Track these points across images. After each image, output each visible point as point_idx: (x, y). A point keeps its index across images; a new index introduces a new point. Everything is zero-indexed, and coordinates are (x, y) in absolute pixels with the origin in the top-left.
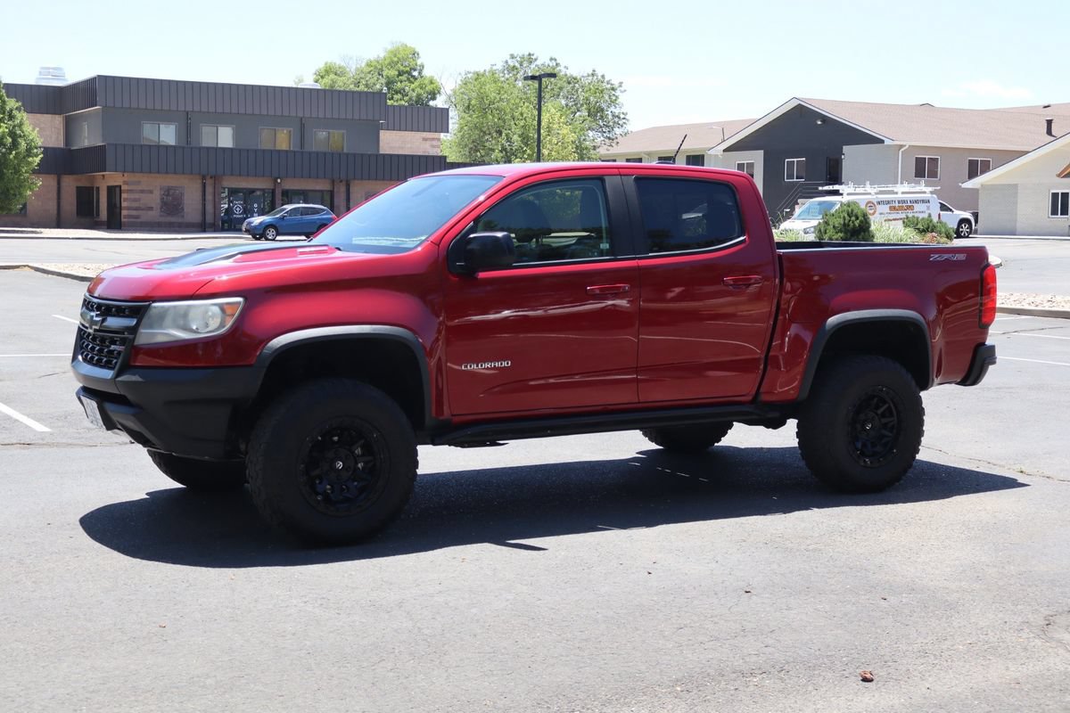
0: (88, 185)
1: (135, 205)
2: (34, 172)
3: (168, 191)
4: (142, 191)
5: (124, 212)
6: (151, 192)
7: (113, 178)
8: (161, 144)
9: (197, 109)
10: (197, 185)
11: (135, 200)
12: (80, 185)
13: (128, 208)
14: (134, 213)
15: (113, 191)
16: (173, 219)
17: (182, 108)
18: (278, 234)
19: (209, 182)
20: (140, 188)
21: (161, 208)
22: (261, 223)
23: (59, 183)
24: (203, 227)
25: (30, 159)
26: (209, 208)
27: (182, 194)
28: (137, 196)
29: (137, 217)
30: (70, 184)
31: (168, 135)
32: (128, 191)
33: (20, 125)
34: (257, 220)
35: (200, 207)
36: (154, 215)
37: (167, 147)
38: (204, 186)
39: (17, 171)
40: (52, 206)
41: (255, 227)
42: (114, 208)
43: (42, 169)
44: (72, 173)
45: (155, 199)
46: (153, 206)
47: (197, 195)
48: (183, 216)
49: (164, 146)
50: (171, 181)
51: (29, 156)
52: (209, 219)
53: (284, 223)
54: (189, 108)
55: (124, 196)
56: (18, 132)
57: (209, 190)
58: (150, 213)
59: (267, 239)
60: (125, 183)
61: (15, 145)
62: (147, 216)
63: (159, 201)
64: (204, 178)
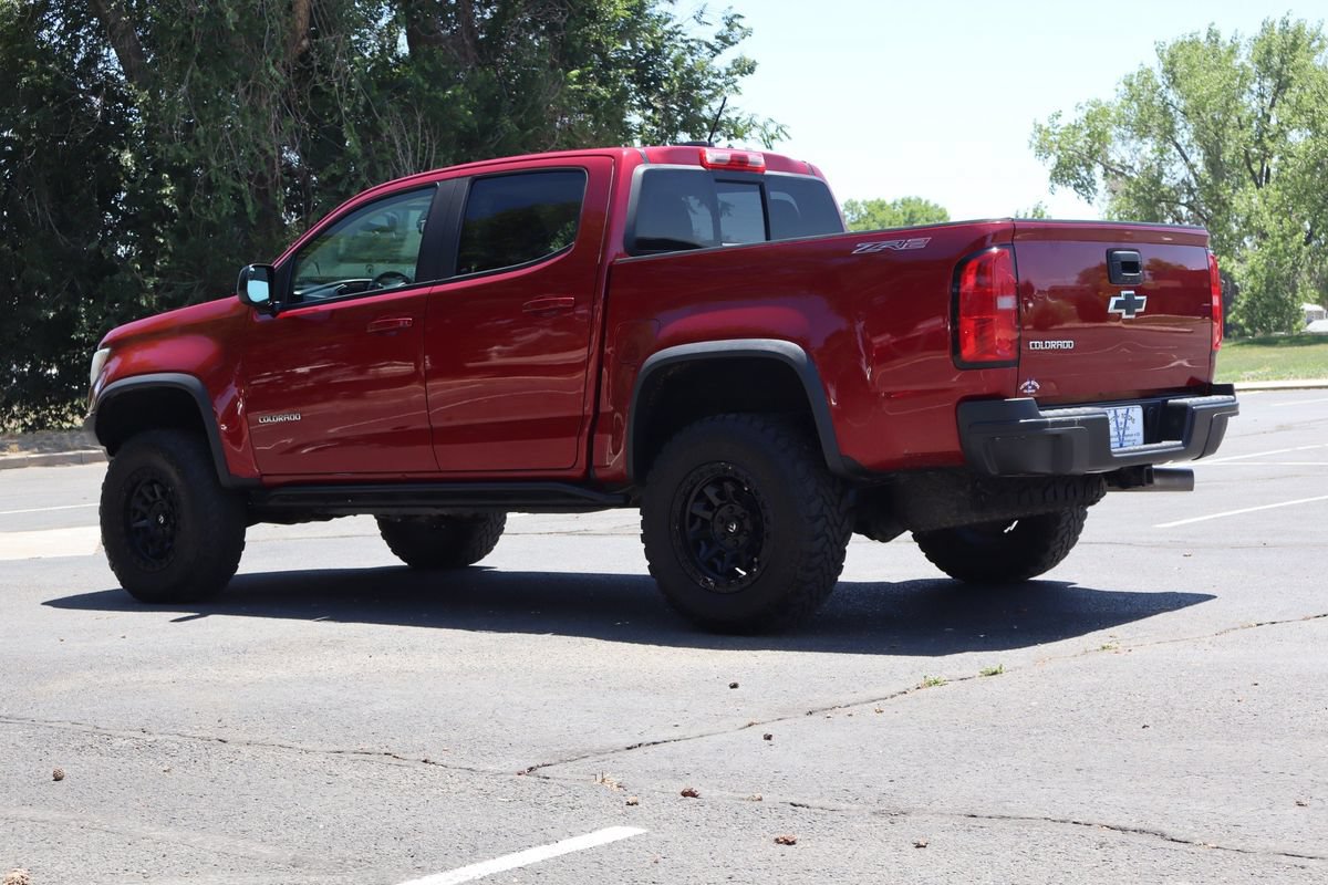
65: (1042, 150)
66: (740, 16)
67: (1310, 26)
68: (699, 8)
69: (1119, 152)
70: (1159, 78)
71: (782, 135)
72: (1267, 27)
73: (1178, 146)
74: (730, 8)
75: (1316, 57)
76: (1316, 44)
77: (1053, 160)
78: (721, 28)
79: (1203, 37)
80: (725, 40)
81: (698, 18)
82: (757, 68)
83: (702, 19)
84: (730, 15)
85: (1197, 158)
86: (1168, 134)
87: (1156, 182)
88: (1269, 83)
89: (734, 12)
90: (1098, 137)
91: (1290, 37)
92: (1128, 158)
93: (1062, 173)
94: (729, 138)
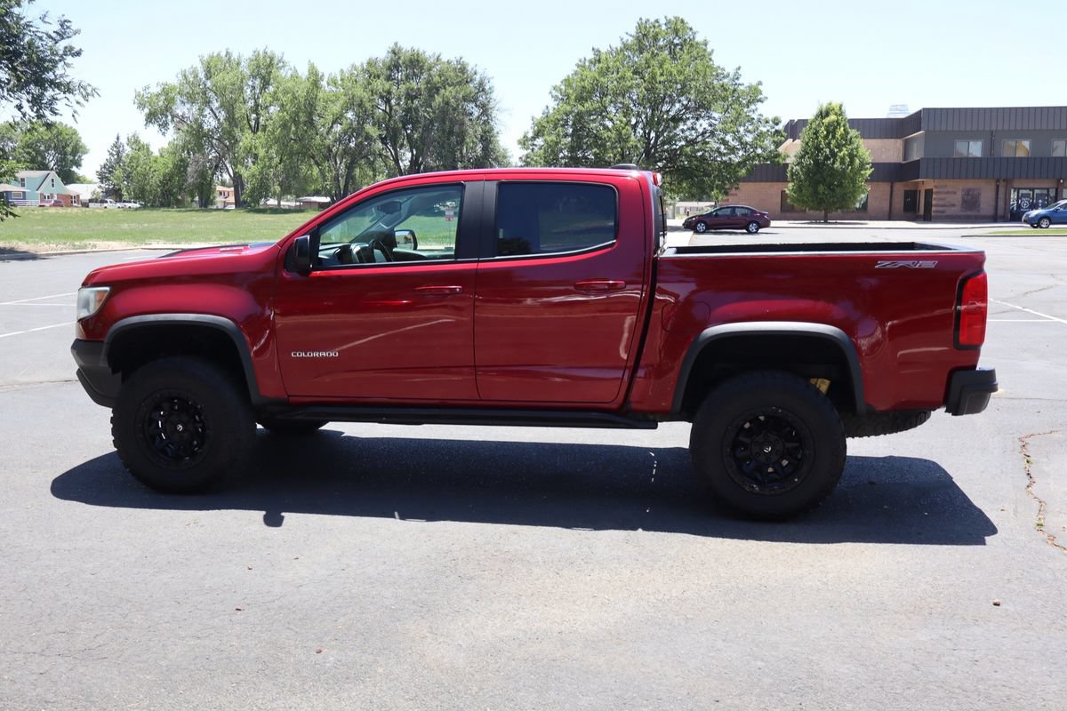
0: (913, 189)
1: (941, 203)
2: (867, 181)
3: (968, 192)
4: (948, 193)
5: (933, 209)
6: (955, 193)
7: (929, 184)
8: (970, 156)
9: (1000, 128)
10: (993, 186)
11: (941, 199)
12: (906, 189)
13: (936, 206)
14: (941, 209)
15: (929, 193)
16: (969, 213)
17: (987, 128)
18: (1051, 223)
19: (1002, 184)
20: (946, 190)
21: (962, 205)
22: (1037, 215)
23: (892, 187)
24: (995, 219)
25: (862, 172)
26: (1001, 203)
27: (979, 194)
28: (942, 196)
29: (943, 212)
30: (900, 188)
31: (976, 149)
32: (937, 193)
33: (857, 148)
34: (1034, 213)
35: (994, 203)
36: (956, 210)
37: (975, 159)
38: (998, 187)
39: (853, 181)
40: (886, 205)
41: (1033, 218)
42: (928, 205)
43: (873, 179)
44: (901, 181)
45: (957, 198)
46: (956, 203)
47: (992, 194)
48: (979, 211)
49: (972, 158)
50: (971, 184)
51: (861, 170)
52: (1000, 212)
53: (1056, 215)
54: (994, 128)
55: (934, 196)
56: (855, 153)
57: (1002, 190)
58: (953, 209)
59: (1042, 228)
60: (936, 187)
61: (852, 162)
62: (950, 211)
63: (960, 200)
64: (998, 181)
65: (141, 106)
66: (70, 22)
67: (278, 54)
68: (44, 13)
69: (181, 109)
70: (202, 75)
71: (95, 94)
72: (257, 55)
73: (212, 110)
74: (63, 15)
75: (282, 71)
76: (281, 64)
77: (147, 110)
78: (57, 27)
79: (223, 54)
80: (62, 35)
81: (43, 19)
82: (83, 53)
83: (46, 20)
84: (63, 20)
85: (222, 115)
86: (208, 102)
87: (201, 126)
88: (258, 82)
89: (65, 18)
90: (170, 101)
91: (268, 60)
92: (186, 112)
93: (151, 118)
94: (64, 93)
